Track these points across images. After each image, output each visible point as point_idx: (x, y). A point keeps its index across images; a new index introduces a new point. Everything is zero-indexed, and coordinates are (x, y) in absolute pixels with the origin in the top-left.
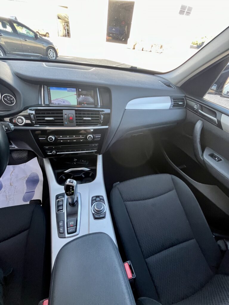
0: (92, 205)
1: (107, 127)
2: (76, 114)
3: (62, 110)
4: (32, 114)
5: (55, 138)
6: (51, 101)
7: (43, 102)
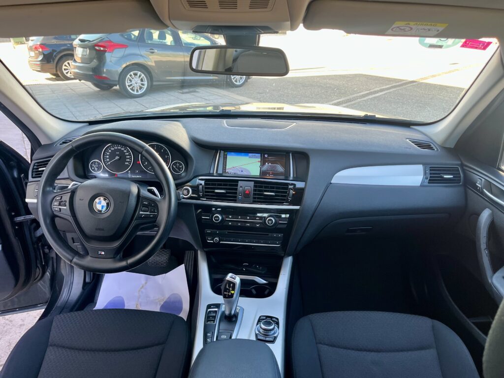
0: (258, 324)
1: (297, 207)
2: (255, 186)
3: (238, 181)
4: (201, 184)
6: (225, 169)
7: (216, 170)
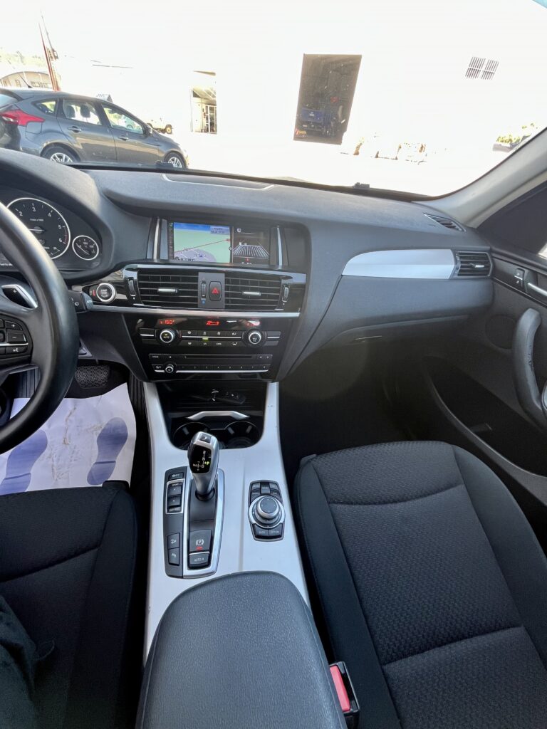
0: (250, 502)
2: (227, 281)
3: (196, 272)
4: (131, 279)
5: (176, 335)
6: (173, 253)
